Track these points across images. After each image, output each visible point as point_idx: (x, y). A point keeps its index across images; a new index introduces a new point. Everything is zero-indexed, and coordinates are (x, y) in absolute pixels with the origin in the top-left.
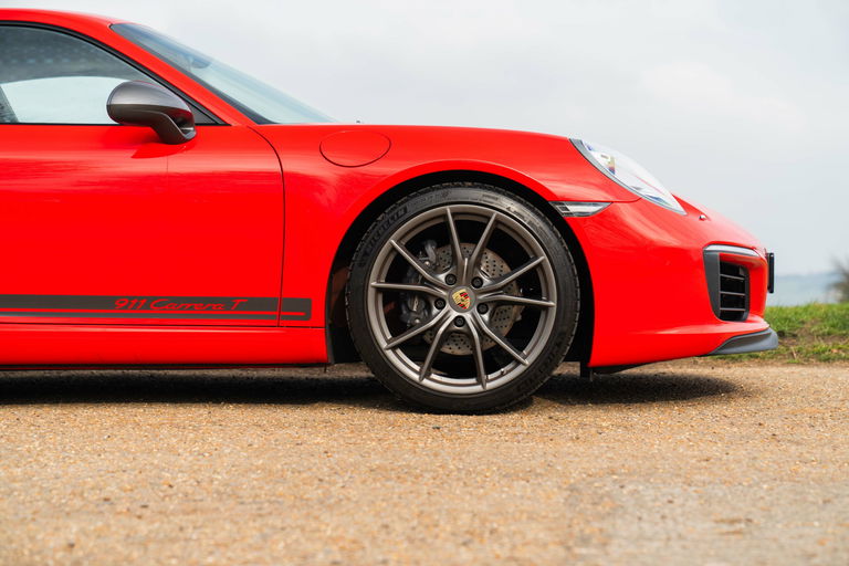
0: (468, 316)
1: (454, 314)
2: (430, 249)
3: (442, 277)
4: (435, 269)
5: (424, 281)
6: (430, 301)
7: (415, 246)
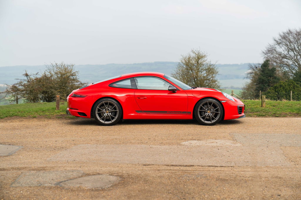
0: (210, 114)
1: (208, 114)
2: (205, 106)
3: (207, 109)
4: (206, 108)
5: (204, 110)
6: (205, 112)
7: (203, 105)
